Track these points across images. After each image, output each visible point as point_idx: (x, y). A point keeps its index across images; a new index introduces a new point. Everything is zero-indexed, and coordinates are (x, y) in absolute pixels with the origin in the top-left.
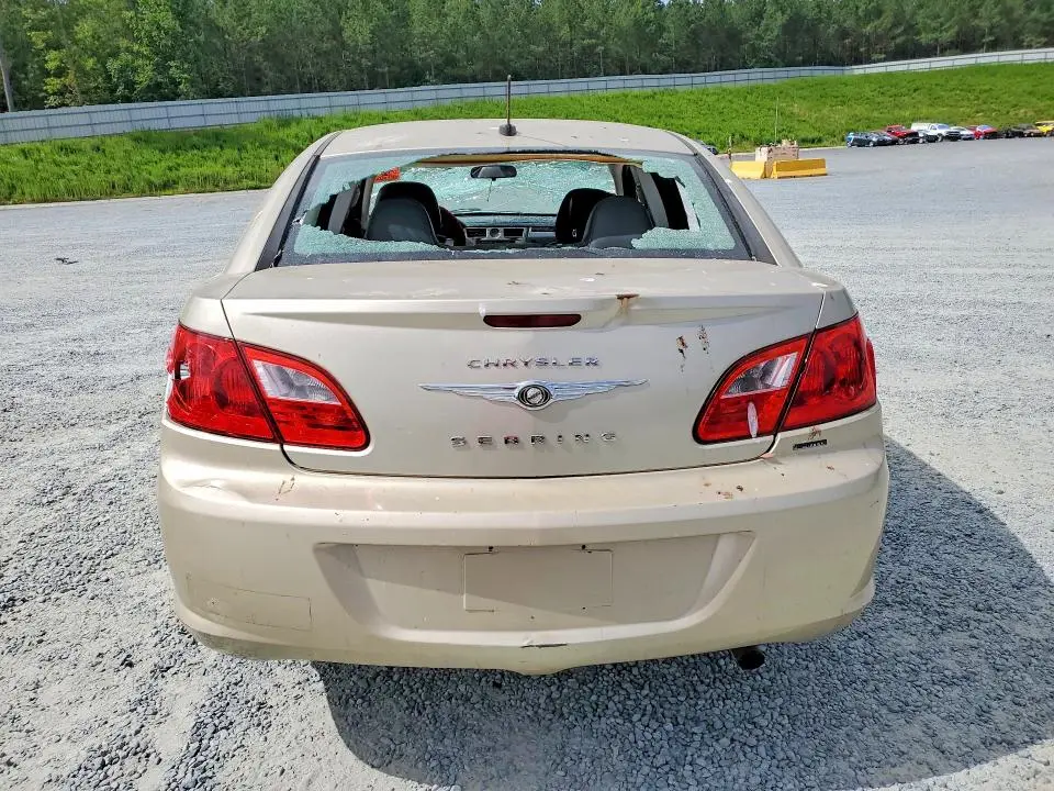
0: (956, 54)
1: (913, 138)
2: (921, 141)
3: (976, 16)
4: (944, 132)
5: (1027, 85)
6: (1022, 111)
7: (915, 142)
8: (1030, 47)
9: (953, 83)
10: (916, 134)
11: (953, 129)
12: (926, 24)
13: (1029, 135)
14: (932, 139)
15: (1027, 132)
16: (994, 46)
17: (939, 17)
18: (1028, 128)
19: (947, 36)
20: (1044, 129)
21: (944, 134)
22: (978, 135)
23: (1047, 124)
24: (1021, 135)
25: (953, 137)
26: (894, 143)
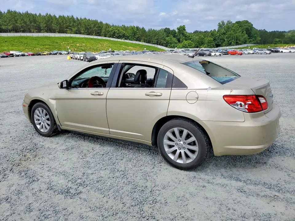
0: (14, 33)
1: (12, 55)
2: (15, 56)
3: (17, 23)
4: (20, 54)
5: (36, 42)
6: (37, 49)
7: (13, 56)
8: (34, 32)
9: (16, 41)
10: (13, 54)
11: (22, 53)
12: (3, 23)
13: (42, 55)
14: (18, 56)
15: (41, 54)
16: (24, 31)
17: (6, 22)
18: (41, 53)
19: (10, 28)
20: (45, 53)
21: (21, 54)
22: (29, 55)
23: (46, 52)
24: (40, 55)
25: (23, 55)
26: (7, 57)
